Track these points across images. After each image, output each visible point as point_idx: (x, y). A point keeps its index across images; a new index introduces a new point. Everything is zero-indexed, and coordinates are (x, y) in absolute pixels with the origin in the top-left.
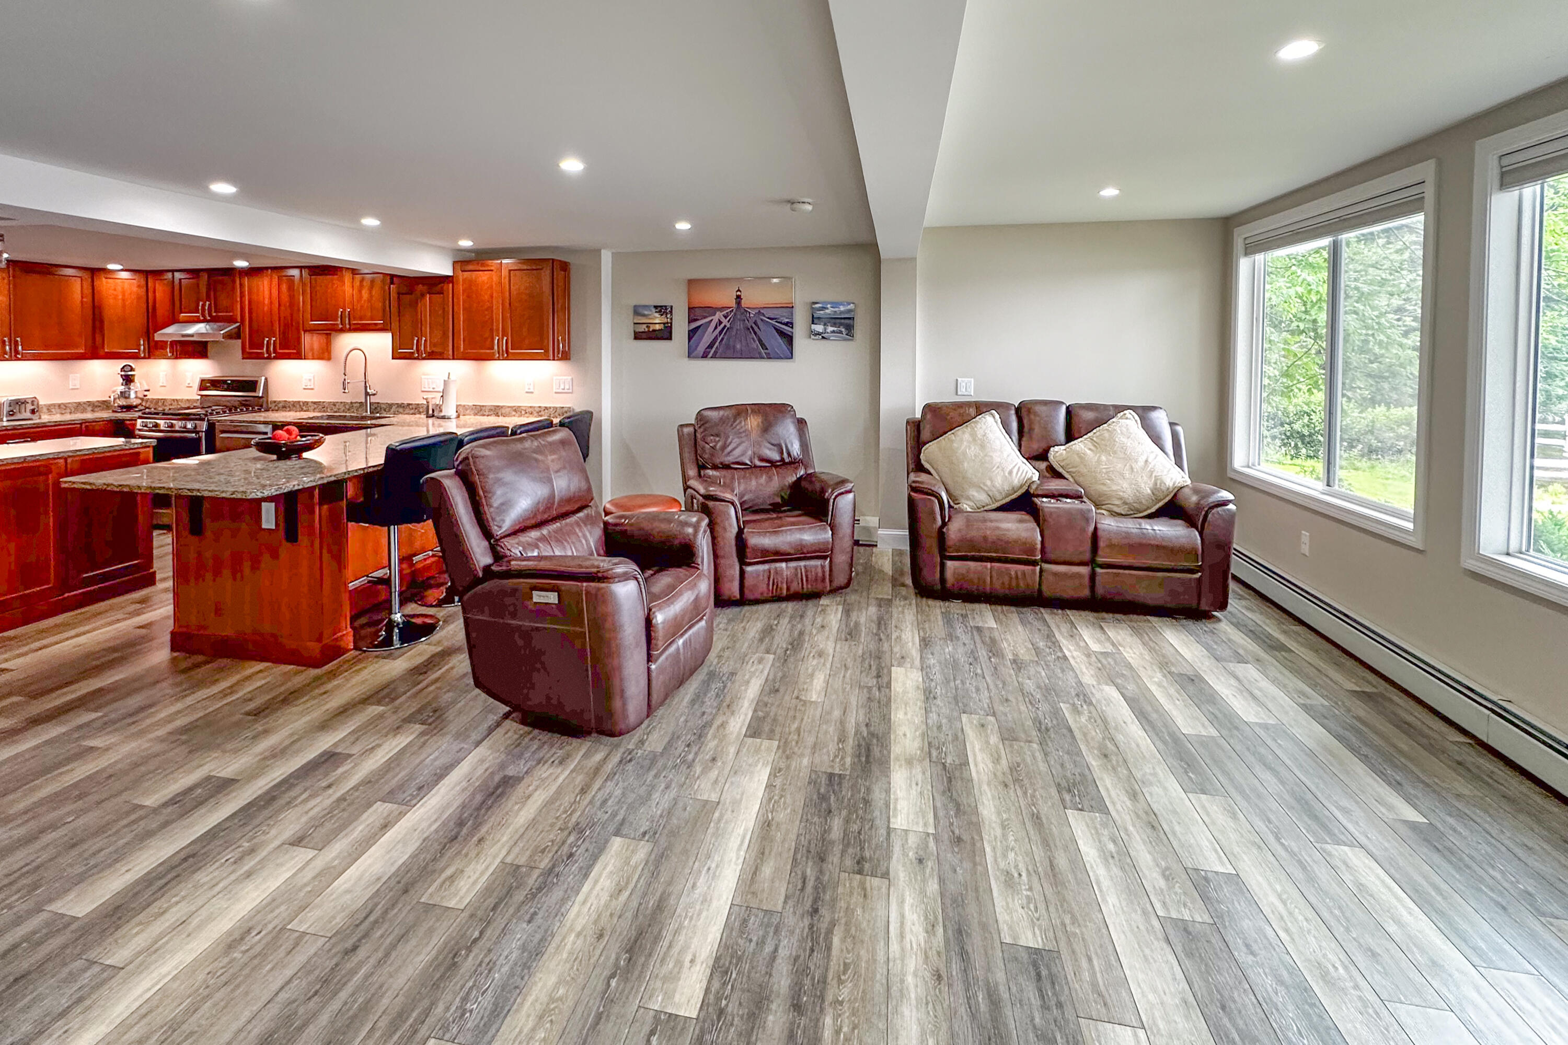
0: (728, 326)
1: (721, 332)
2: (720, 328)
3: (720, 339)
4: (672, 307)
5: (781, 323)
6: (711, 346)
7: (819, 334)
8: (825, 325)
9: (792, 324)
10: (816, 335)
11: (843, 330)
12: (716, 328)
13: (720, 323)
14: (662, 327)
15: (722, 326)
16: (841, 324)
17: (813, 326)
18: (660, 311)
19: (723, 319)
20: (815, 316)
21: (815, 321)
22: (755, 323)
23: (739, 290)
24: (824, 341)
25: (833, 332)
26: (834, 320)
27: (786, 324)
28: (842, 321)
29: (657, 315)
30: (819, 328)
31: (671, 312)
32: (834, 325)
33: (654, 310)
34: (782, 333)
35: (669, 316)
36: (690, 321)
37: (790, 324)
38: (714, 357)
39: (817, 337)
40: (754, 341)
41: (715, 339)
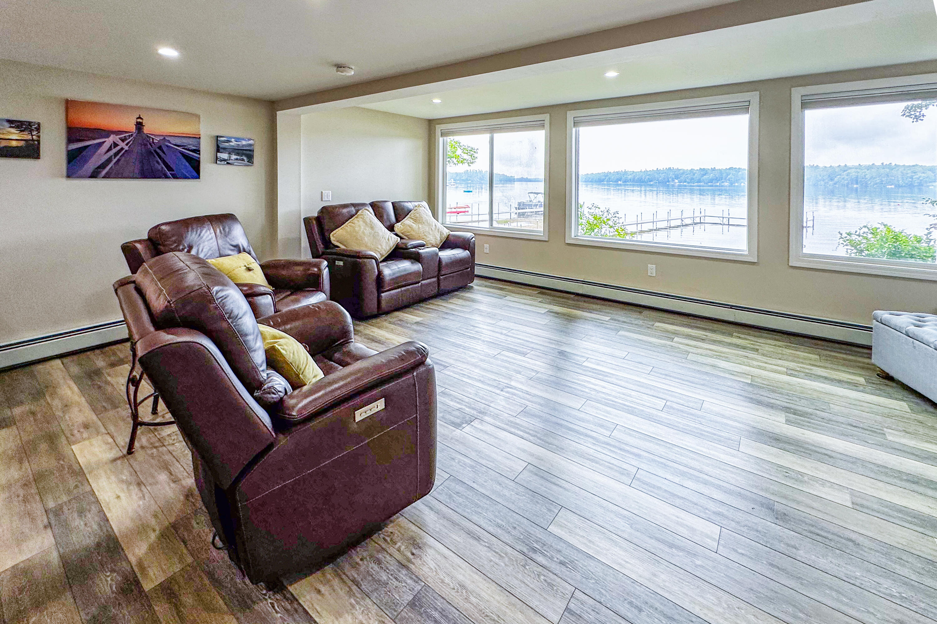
0: (126, 148)
1: (116, 154)
2: (114, 151)
3: (115, 160)
4: (39, 124)
5: (188, 150)
6: (103, 166)
7: (225, 160)
8: (229, 154)
9: (199, 151)
10: (221, 161)
11: (245, 158)
12: (110, 149)
13: (116, 145)
14: (22, 144)
15: (118, 148)
16: (243, 154)
17: (219, 155)
18: (17, 127)
19: (120, 143)
20: (221, 146)
21: (221, 150)
22: (160, 148)
23: (140, 118)
24: (229, 166)
25: (237, 159)
26: (239, 151)
27: (194, 151)
28: (244, 152)
29: (13, 130)
30: (225, 156)
31: (38, 129)
32: (238, 154)
33: (7, 125)
34: (189, 159)
35: (34, 133)
36: (70, 140)
37: (197, 151)
38: (107, 176)
39: (223, 163)
40: (158, 162)
41: (109, 160)
